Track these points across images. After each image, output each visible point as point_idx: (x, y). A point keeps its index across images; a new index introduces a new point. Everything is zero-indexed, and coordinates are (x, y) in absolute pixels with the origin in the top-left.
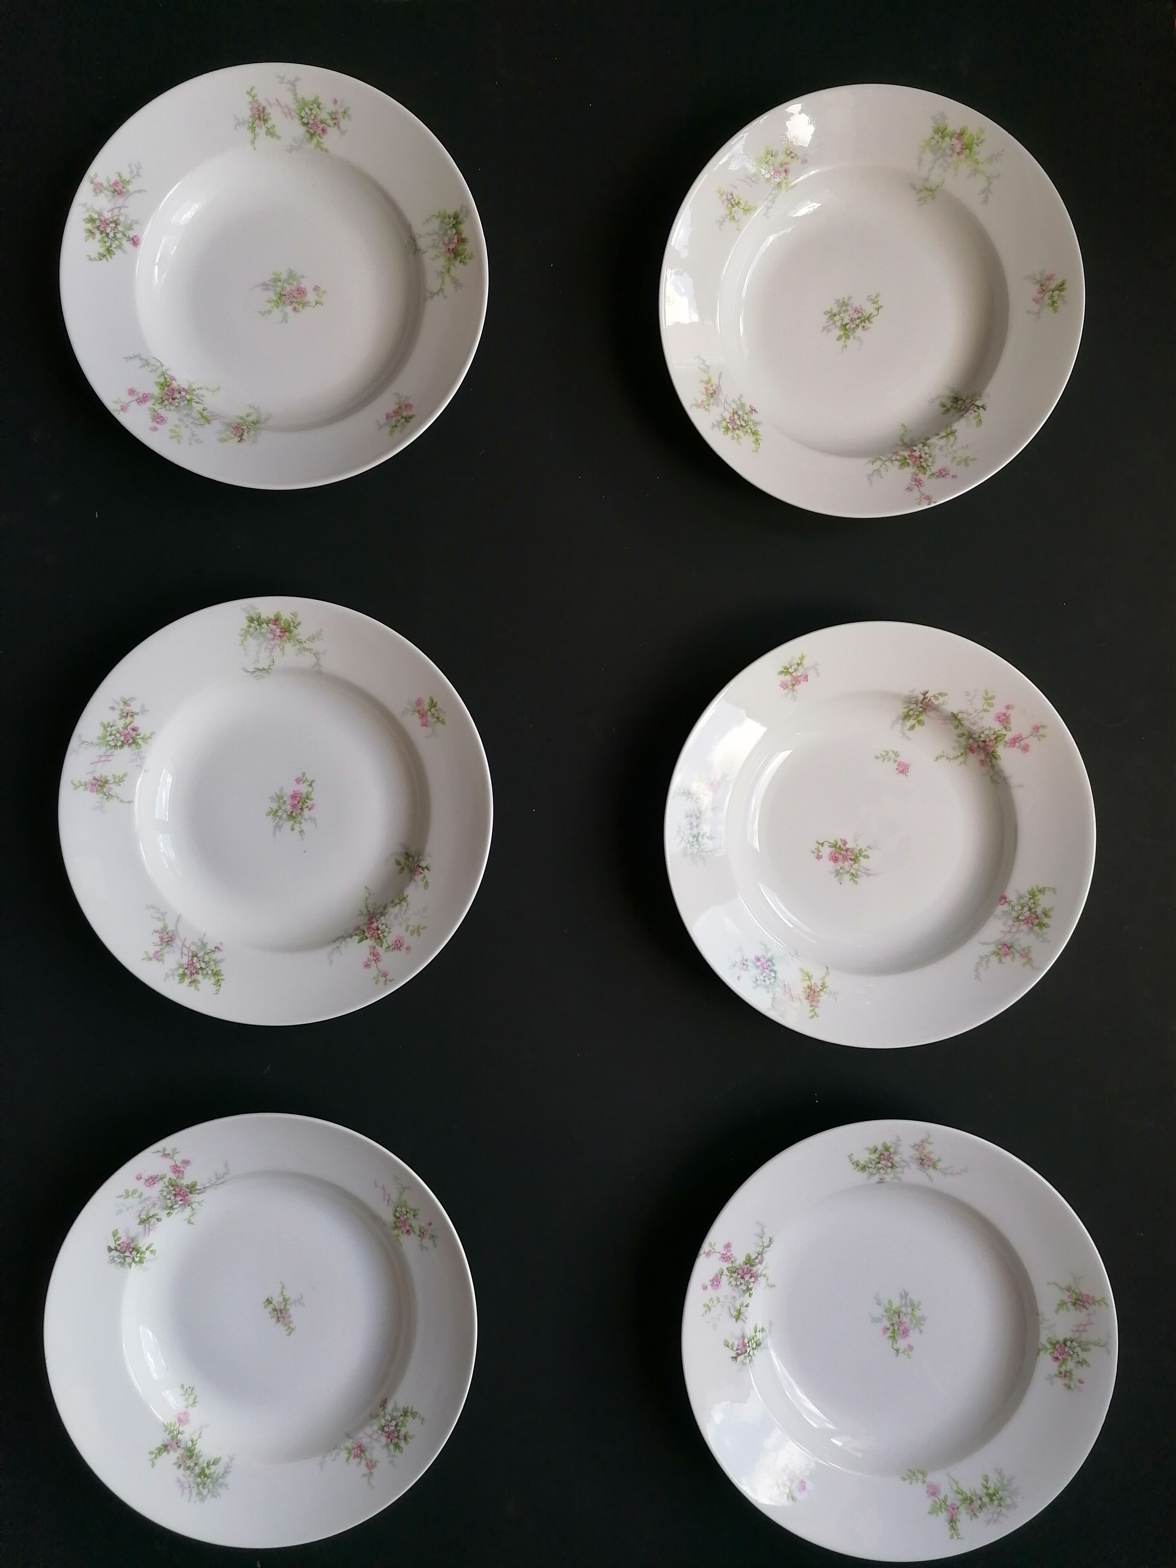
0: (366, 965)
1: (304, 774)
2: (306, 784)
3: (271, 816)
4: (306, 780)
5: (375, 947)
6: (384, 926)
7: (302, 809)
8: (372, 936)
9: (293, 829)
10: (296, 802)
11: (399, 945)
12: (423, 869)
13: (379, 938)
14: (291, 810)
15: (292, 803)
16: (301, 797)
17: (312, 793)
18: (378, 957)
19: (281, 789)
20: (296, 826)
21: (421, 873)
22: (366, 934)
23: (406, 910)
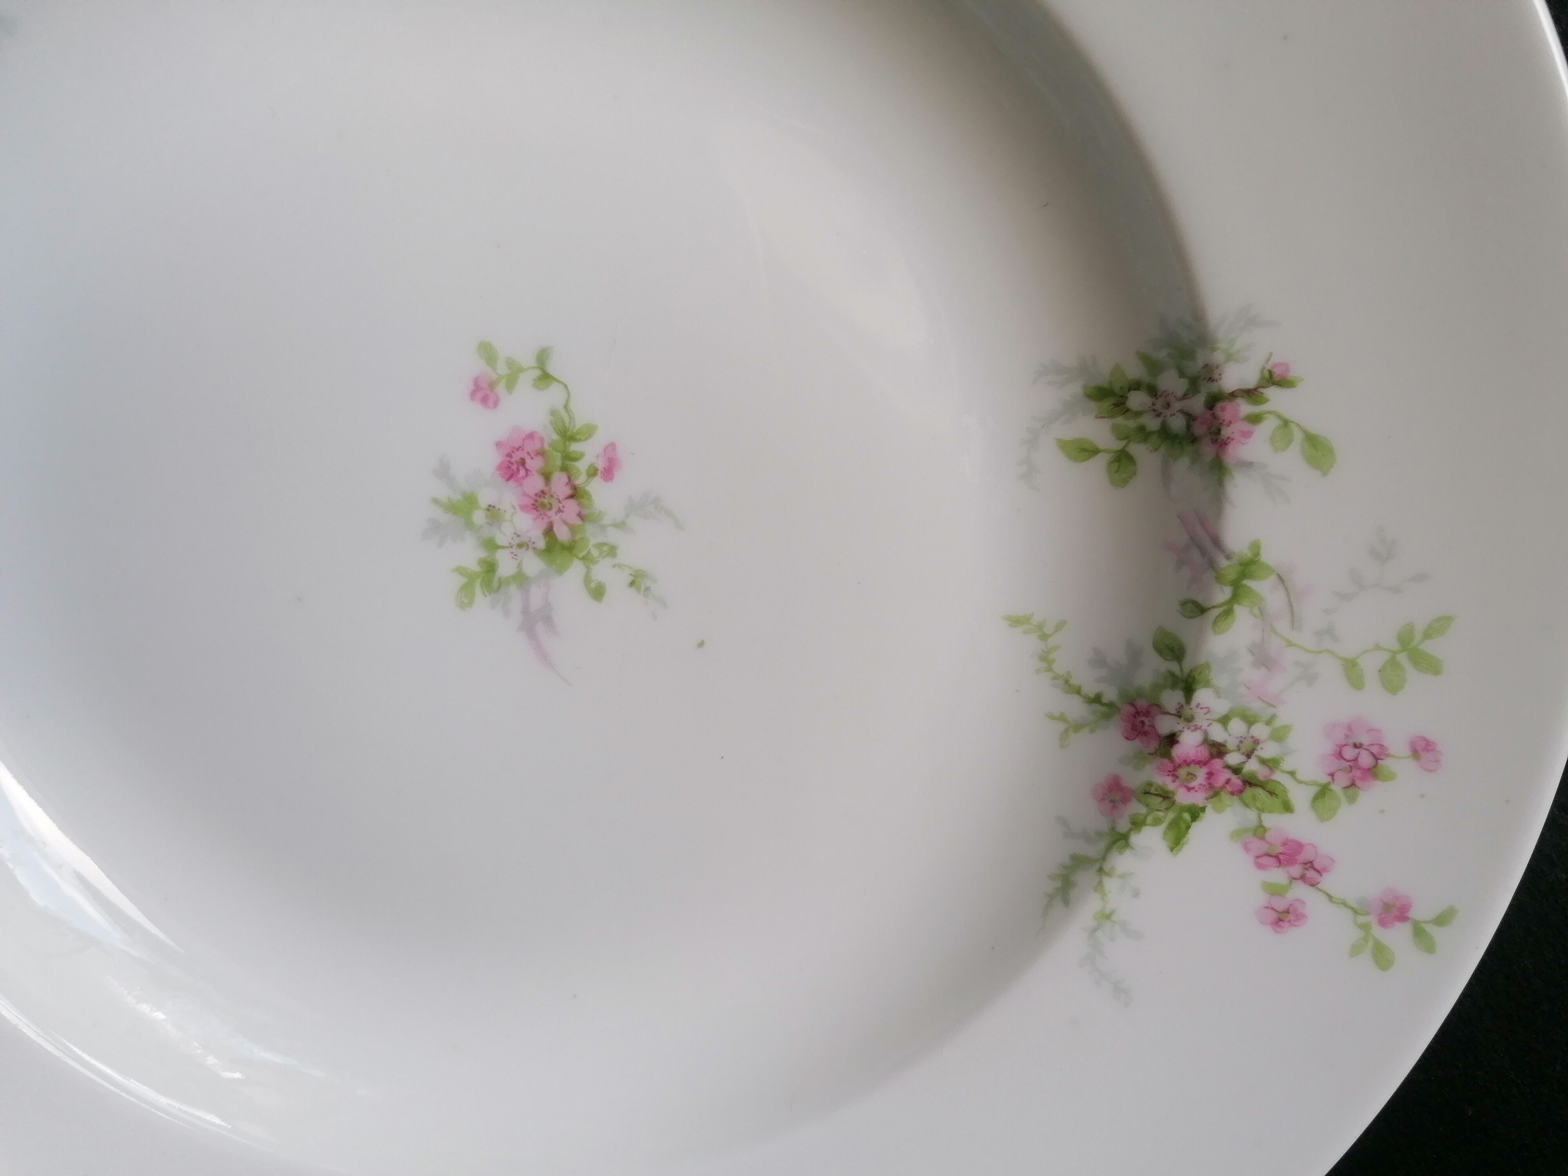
0: (1273, 916)
1: (487, 352)
2: (526, 381)
3: (481, 600)
4: (515, 371)
5: (1261, 826)
6: (1237, 727)
7: (575, 493)
8: (1214, 792)
9: (598, 593)
10: (535, 483)
11: (1365, 760)
12: (1251, 394)
13: (1250, 782)
14: (543, 525)
15: (525, 495)
16: (541, 453)
17: (571, 406)
18: (1302, 858)
19: (443, 471)
20: (603, 571)
21: (1255, 419)
22: (1183, 798)
23: (1291, 605)
